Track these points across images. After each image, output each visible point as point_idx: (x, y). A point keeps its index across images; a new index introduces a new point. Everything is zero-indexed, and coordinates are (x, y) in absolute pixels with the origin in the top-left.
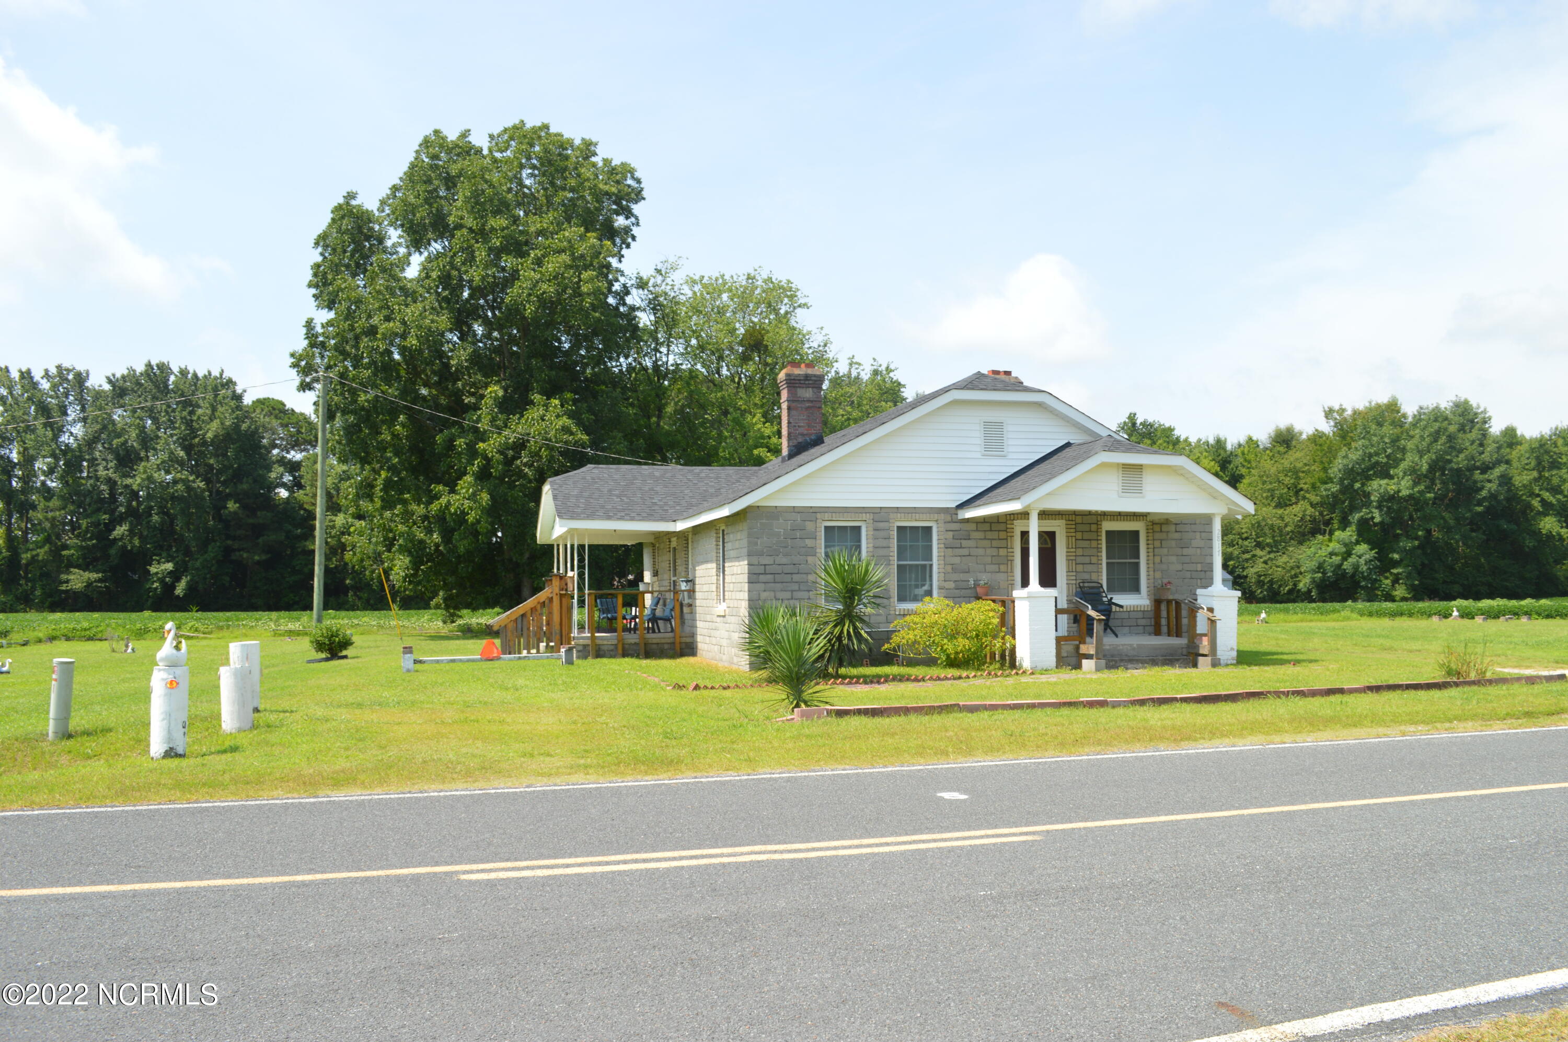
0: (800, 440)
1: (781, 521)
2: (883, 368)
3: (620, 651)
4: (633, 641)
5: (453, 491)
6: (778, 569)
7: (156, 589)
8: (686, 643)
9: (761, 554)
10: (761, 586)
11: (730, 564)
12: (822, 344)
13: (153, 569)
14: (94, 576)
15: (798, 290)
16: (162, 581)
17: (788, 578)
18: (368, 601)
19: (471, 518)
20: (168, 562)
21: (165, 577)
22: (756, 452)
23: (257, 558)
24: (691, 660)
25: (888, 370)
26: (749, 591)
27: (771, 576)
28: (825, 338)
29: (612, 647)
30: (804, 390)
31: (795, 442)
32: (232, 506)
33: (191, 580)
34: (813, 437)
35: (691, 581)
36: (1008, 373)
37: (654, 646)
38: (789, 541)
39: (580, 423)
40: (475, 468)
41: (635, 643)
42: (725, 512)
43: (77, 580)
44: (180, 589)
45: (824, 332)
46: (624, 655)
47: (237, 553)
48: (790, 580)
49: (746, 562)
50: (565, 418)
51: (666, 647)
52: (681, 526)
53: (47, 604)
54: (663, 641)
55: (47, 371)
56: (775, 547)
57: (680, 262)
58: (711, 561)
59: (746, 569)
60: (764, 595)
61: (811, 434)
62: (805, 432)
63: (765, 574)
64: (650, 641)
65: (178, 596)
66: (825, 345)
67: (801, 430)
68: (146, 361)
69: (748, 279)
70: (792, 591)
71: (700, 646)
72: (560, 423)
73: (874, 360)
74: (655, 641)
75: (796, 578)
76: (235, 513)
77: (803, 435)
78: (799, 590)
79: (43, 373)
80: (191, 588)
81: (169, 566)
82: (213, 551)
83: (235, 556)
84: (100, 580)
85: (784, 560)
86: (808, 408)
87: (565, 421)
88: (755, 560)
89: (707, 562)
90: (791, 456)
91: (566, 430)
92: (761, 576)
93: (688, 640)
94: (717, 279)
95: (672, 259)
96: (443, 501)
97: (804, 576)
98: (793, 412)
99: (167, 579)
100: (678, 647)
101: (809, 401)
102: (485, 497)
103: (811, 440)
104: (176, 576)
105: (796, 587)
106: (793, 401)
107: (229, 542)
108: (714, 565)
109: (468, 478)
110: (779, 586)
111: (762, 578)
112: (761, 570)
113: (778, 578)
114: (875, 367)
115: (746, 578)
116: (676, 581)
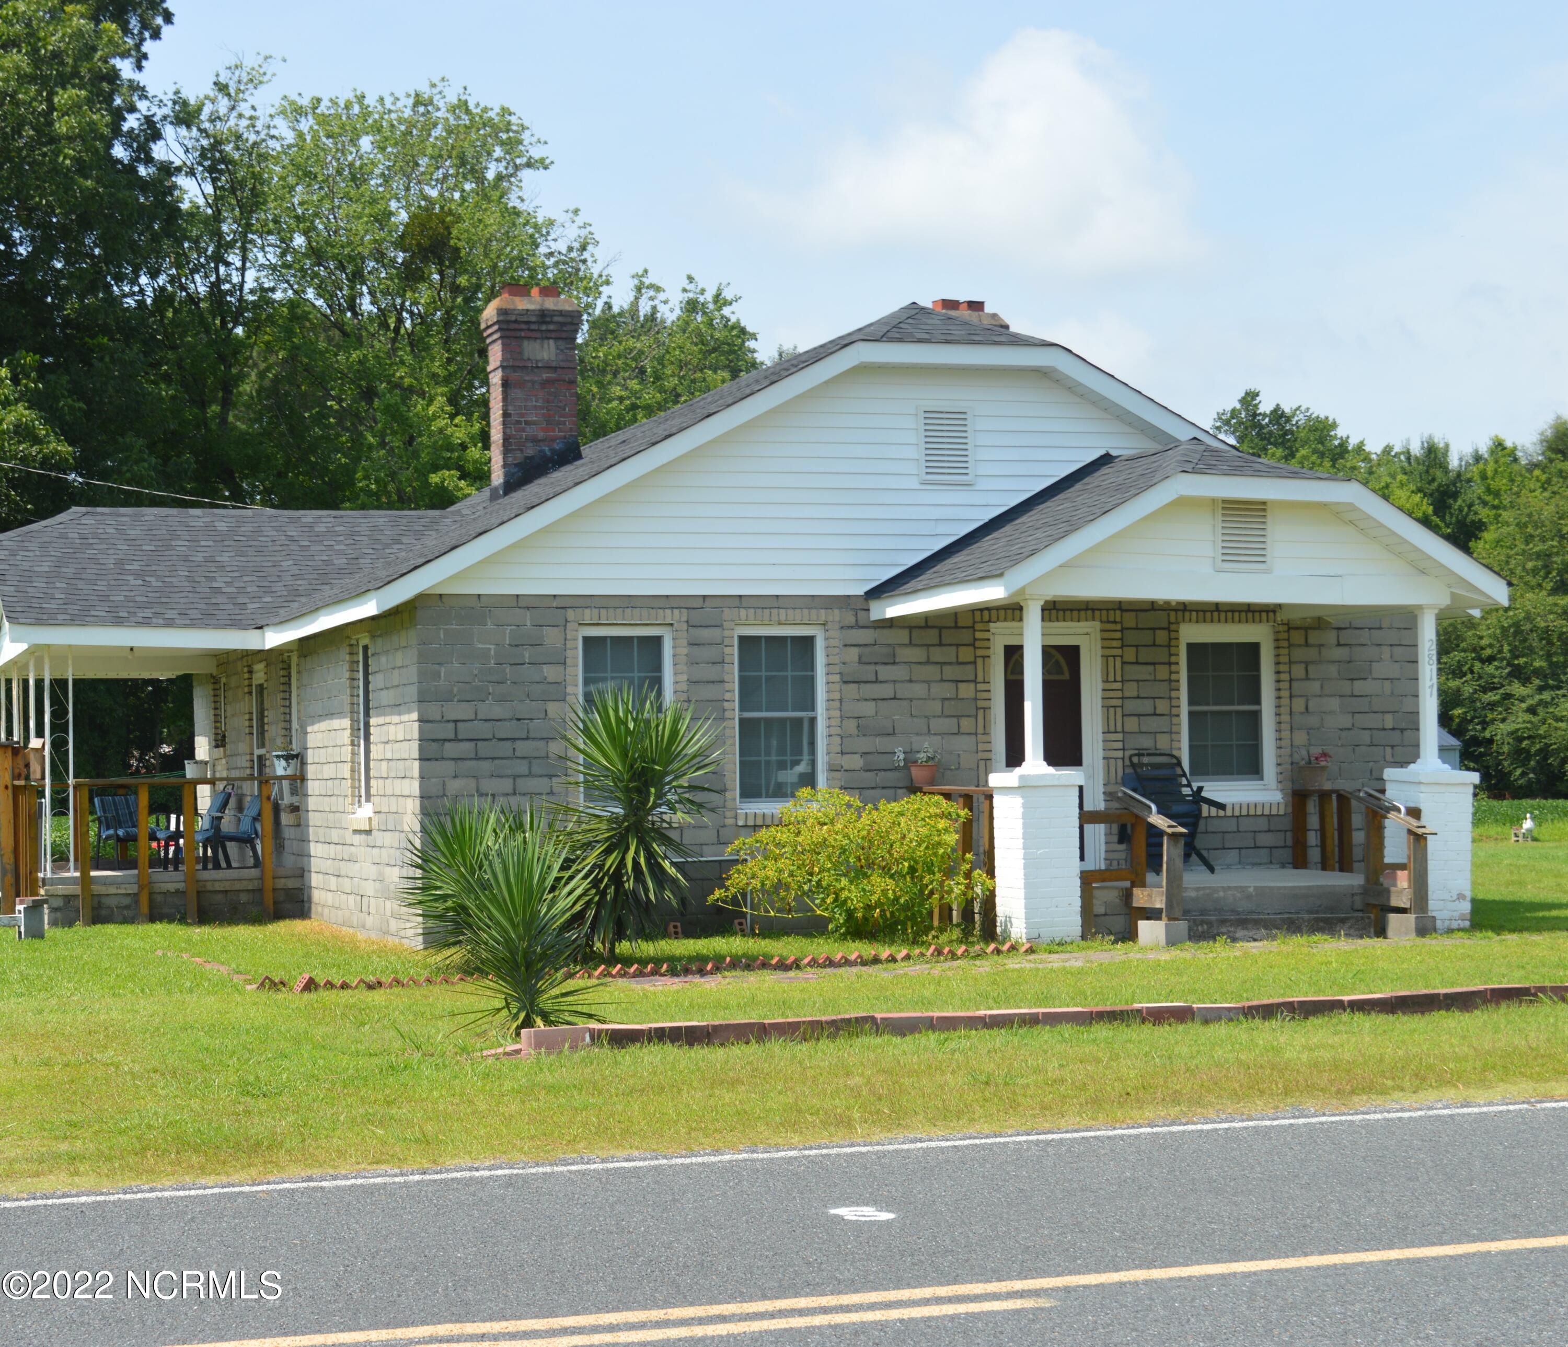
0: (530, 452)
1: (490, 626)
2: (709, 297)
3: (145, 908)
4: (172, 887)
6: (484, 730)
8: (287, 891)
9: (447, 697)
10: (448, 767)
11: (381, 720)
12: (576, 245)
15: (524, 128)
17: (504, 748)
22: (434, 478)
24: (298, 926)
25: (720, 301)
26: (422, 777)
27: (469, 746)
28: (583, 233)
29: (127, 901)
30: (536, 345)
31: (519, 457)
34: (558, 446)
35: (297, 758)
36: (976, 306)
37: (219, 898)
38: (508, 669)
39: (53, 418)
41: (177, 891)
42: (368, 608)
45: (580, 220)
46: (153, 918)
48: (509, 753)
49: (415, 716)
50: (20, 407)
51: (244, 898)
52: (274, 638)
54: (238, 886)
56: (477, 683)
57: (269, 68)
58: (340, 714)
59: (414, 730)
60: (454, 786)
61: (553, 440)
62: (541, 435)
63: (456, 740)
64: (209, 887)
66: (583, 248)
67: (531, 431)
69: (417, 103)
70: (515, 777)
71: (317, 895)
72: (11, 418)
73: (690, 279)
74: (218, 887)
75: (523, 748)
77: (535, 440)
78: (530, 775)
85: (497, 711)
86: (546, 383)
87: (21, 413)
88: (434, 711)
89: (330, 715)
90: (510, 486)
91: (23, 432)
92: (448, 745)
93: (291, 884)
94: (348, 106)
95: (250, 62)
97: (541, 744)
98: (516, 393)
100: (269, 898)
101: (548, 368)
103: (553, 451)
105: (522, 768)
106: (515, 368)
108: (346, 723)
110: (486, 766)
111: (450, 749)
112: (447, 731)
113: (485, 749)
114: (691, 295)
115: (413, 749)
116: (264, 757)
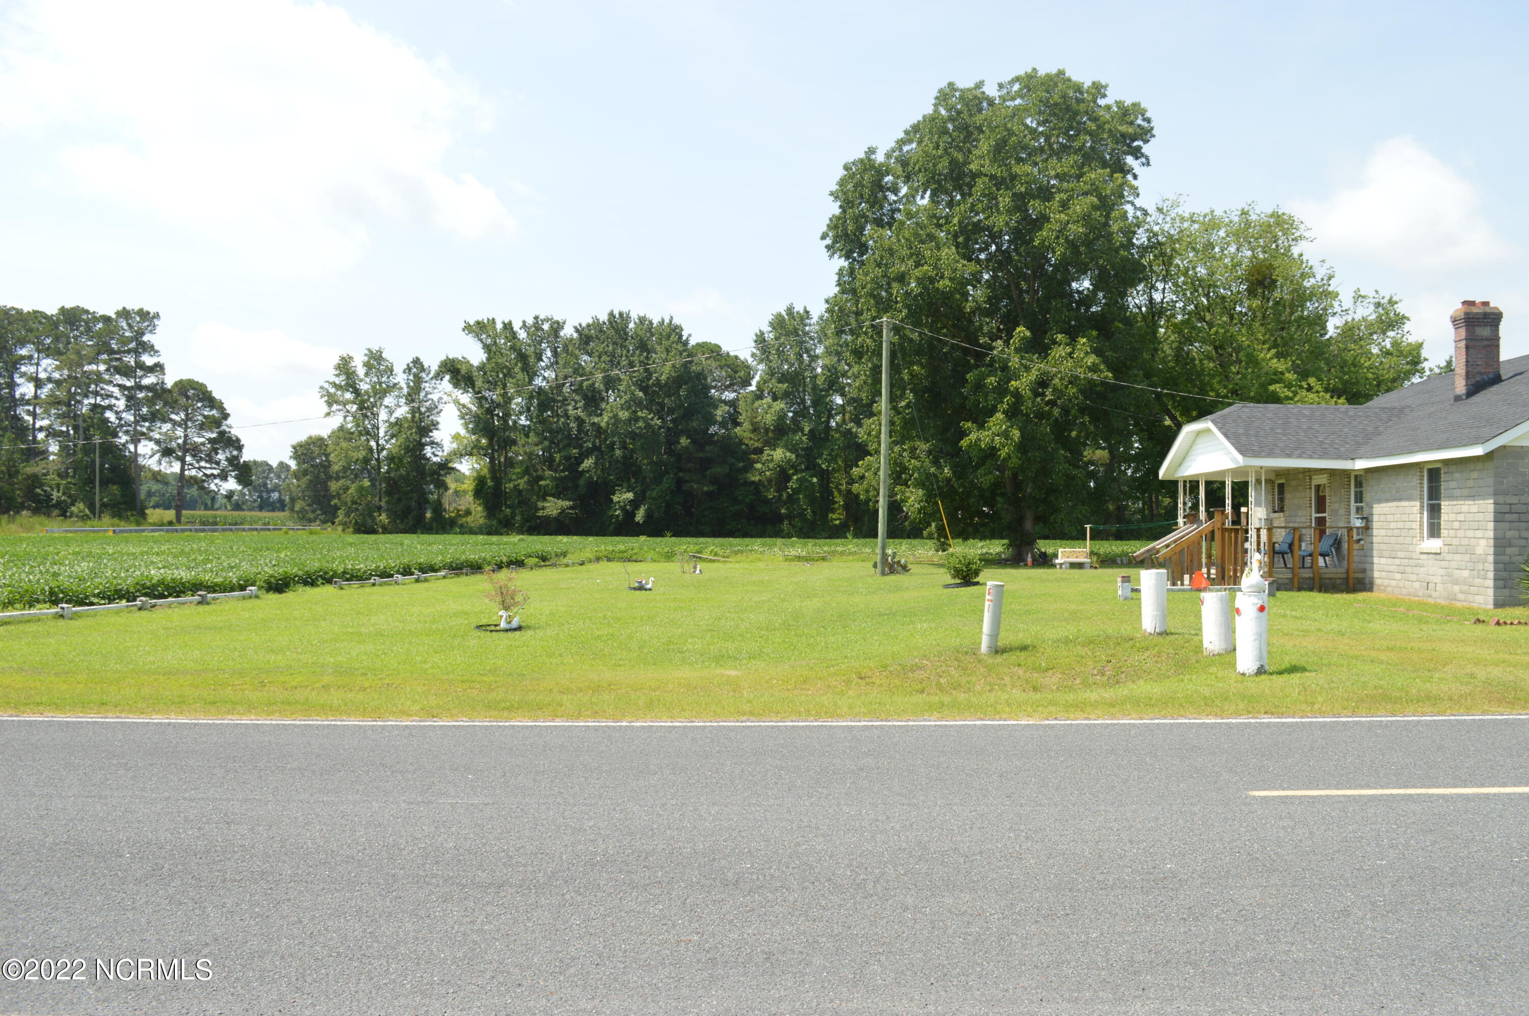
0: (1478, 379)
1: (1526, 461)
2: (1385, 301)
3: (1296, 585)
4: (1307, 575)
5: (981, 426)
6: (1522, 508)
7: (618, 516)
8: (1358, 579)
9: (1506, 493)
10: (1506, 525)
11: (1447, 503)
12: (1326, 278)
13: (615, 498)
14: (568, 503)
15: (1302, 222)
16: (623, 509)
18: (801, 529)
19: (1003, 453)
20: (629, 492)
21: (625, 506)
23: (705, 488)
24: (1369, 594)
25: (1392, 302)
26: (1495, 529)
27: (1516, 516)
29: (1287, 581)
30: (1482, 328)
31: (1473, 381)
32: (684, 441)
33: (649, 508)
34: (1491, 376)
35: (1367, 520)
37: (1327, 581)
39: (1106, 361)
40: (1005, 406)
41: (1312, 579)
43: (552, 507)
44: (640, 516)
45: (1326, 265)
46: (1300, 589)
47: (688, 484)
49: (1492, 501)
50: (1093, 356)
51: (1338, 581)
52: (1361, 464)
53: (525, 529)
54: (1336, 576)
55: (524, 322)
56: (1520, 487)
57: (1181, 200)
58: (1415, 500)
59: (1491, 508)
60: (1509, 534)
61: (1489, 373)
62: (1483, 371)
63: (1510, 513)
64: (1324, 576)
65: (638, 523)
66: (1329, 279)
67: (1479, 369)
68: (608, 311)
69: (1241, 213)
71: (1378, 582)
72: (1089, 361)
73: (1377, 292)
74: (1327, 576)
76: (687, 448)
77: (1481, 373)
79: (521, 324)
80: (649, 515)
81: (630, 496)
82: (667, 482)
83: (685, 487)
84: (571, 508)
86: (1486, 347)
87: (1091, 359)
88: (1501, 499)
89: (1410, 499)
90: (1470, 393)
91: (1094, 369)
92: (1507, 515)
93: (1360, 576)
94: (1205, 216)
95: (1172, 197)
96: (973, 436)
98: (1472, 351)
99: (628, 507)
100: (1351, 582)
101: (1486, 339)
102: (1016, 434)
103: (1488, 378)
104: (635, 504)
106: (1472, 340)
107: (681, 474)
108: (1418, 504)
109: (999, 416)
110: (1523, 525)
111: (1508, 517)
112: (1506, 509)
113: (1523, 517)
114: (1377, 300)
115: (1491, 516)
116: (1325, 518)
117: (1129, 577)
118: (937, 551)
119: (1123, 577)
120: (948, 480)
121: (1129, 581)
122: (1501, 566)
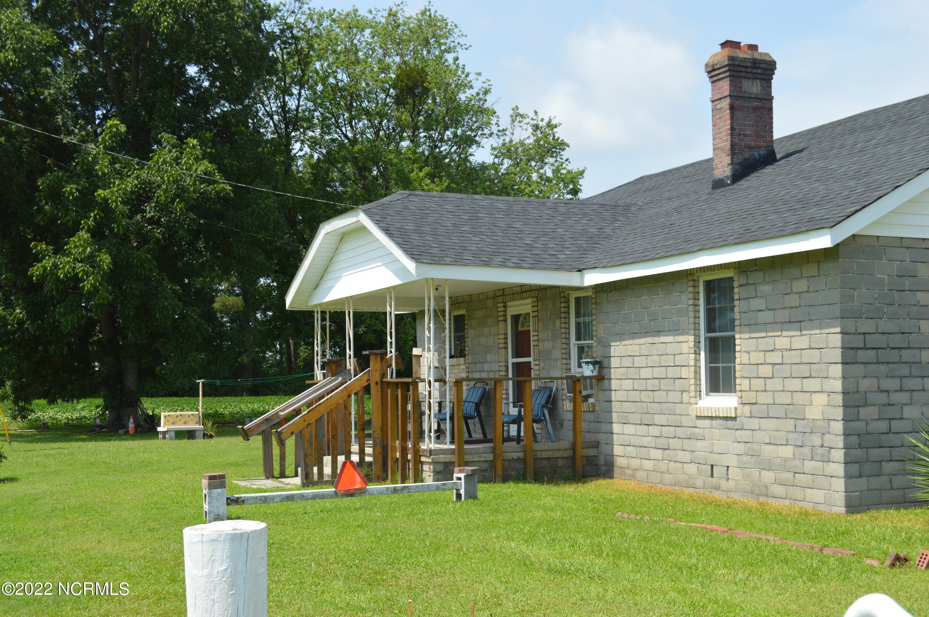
0: (746, 155)
1: (885, 261)
3: (499, 472)
4: (515, 455)
5: (59, 250)
6: (880, 341)
8: (588, 457)
9: (857, 316)
10: (859, 369)
11: (753, 335)
17: (894, 355)
19: (87, 285)
24: (607, 483)
26: (843, 378)
27: (872, 353)
29: (485, 466)
30: (750, 83)
31: (740, 158)
34: (763, 152)
35: (601, 365)
37: (545, 463)
38: (896, 294)
40: (91, 222)
41: (519, 459)
46: (505, 479)
48: (897, 359)
49: (838, 329)
50: (206, 162)
51: (560, 463)
52: (596, 277)
54: (557, 454)
56: (877, 305)
60: (865, 384)
61: (760, 147)
62: (753, 144)
63: (865, 348)
64: (539, 455)
66: (485, 93)
67: (747, 141)
70: (902, 377)
71: (620, 462)
72: (202, 168)
74: (545, 455)
75: (907, 355)
77: (750, 148)
78: (910, 376)
85: (890, 326)
86: (755, 109)
88: (851, 325)
90: (737, 176)
91: (207, 177)
92: (860, 352)
93: (591, 452)
96: (48, 263)
97: (916, 352)
100: (579, 463)
101: (757, 99)
102: (105, 259)
103: (760, 155)
105: (904, 370)
106: (737, 97)
109: (84, 234)
110: (883, 367)
111: (862, 355)
112: (858, 341)
113: (883, 355)
115: (837, 355)
116: (530, 363)
117: (222, 477)
118: (14, 418)
119: (211, 478)
120: (21, 323)
121: (222, 485)
122: (854, 439)
